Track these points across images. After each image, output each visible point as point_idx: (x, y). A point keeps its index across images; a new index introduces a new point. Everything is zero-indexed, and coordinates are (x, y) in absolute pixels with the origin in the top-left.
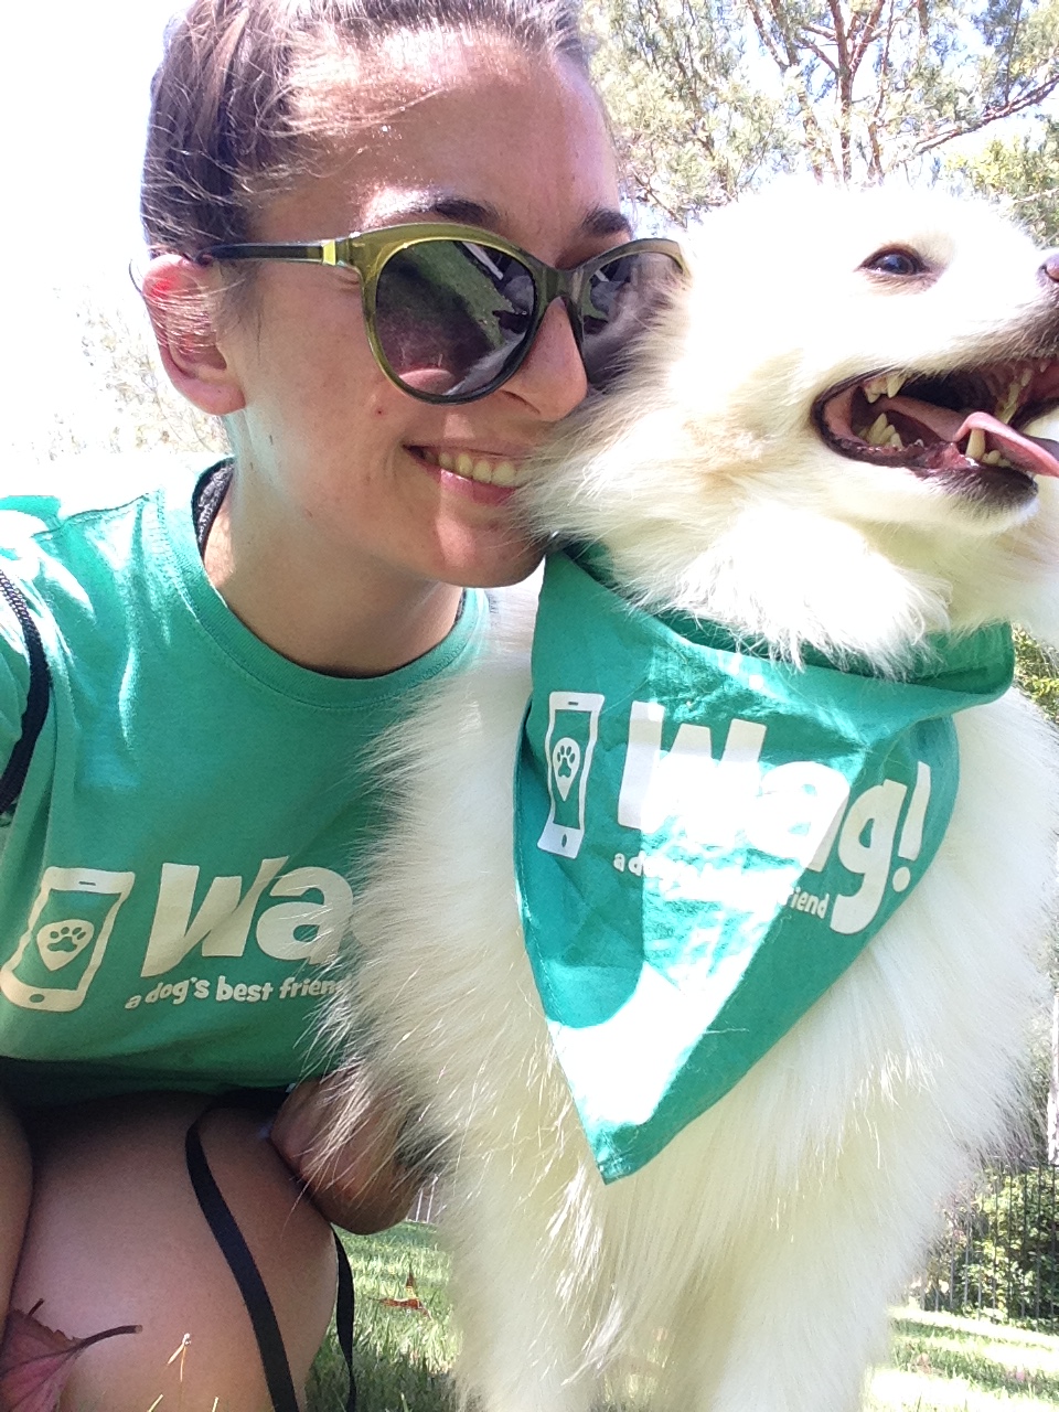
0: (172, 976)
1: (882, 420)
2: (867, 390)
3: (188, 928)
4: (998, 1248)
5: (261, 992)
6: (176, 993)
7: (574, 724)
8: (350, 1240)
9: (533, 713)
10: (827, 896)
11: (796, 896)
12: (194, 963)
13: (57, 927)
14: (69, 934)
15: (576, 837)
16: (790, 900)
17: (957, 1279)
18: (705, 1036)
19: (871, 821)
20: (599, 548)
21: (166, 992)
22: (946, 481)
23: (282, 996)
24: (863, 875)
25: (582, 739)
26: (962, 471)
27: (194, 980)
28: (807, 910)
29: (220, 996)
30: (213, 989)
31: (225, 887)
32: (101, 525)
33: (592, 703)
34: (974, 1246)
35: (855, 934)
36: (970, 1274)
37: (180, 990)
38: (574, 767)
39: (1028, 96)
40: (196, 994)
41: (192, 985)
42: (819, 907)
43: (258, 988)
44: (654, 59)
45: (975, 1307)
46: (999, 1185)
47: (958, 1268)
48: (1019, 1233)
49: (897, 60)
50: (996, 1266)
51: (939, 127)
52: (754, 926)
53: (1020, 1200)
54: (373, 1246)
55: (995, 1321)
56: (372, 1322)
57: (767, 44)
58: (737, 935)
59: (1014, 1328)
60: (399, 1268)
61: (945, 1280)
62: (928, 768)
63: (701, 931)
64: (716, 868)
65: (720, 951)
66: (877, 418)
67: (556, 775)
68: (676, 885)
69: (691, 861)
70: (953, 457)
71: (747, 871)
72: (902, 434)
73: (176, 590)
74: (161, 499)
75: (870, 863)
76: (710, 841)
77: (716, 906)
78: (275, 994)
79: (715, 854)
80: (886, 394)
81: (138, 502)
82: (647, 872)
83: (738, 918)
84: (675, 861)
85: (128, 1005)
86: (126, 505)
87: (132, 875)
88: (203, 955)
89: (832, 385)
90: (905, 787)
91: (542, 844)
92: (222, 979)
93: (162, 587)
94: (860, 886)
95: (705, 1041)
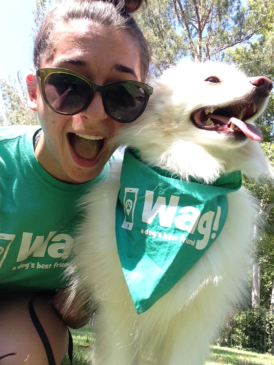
0: (25, 262)
1: (209, 119)
2: (205, 111)
3: (29, 249)
4: (240, 330)
5: (49, 266)
6: (26, 266)
7: (131, 196)
8: (72, 331)
9: (120, 193)
10: (195, 240)
11: (187, 240)
12: (30, 259)
15: (131, 225)
16: (185, 241)
17: (229, 338)
18: (163, 276)
19: (206, 221)
20: (138, 151)
21: (23, 266)
22: (225, 134)
23: (54, 267)
24: (204, 235)
25: (133, 200)
26: (229, 132)
27: (31, 263)
28: (190, 244)
29: (38, 268)
30: (36, 266)
31: (39, 239)
32: (9, 144)
33: (136, 190)
34: (234, 329)
35: (202, 250)
36: (233, 337)
37: (27, 266)
38: (131, 207)
39: (246, 38)
40: (31, 267)
41: (30, 265)
42: (193, 243)
43: (48, 265)
44: (152, 26)
45: (234, 345)
46: (240, 314)
47: (230, 335)
48: (245, 326)
49: (213, 28)
50: (239, 335)
51: (224, 45)
52: (176, 248)
53: (245, 317)
54: (78, 332)
55: (239, 349)
56: (77, 352)
57: (181, 23)
58: (172, 250)
59: (244, 351)
60: (84, 338)
61: (226, 339)
62: (220, 208)
63: (163, 249)
64: (167, 233)
65: (167, 254)
66: (208, 119)
67: (126, 209)
68: (157, 237)
69: (160, 231)
70: (227, 128)
71: (174, 234)
72: (214, 123)
73: (28, 161)
74: (24, 137)
75: (206, 232)
76: (165, 226)
77: (167, 243)
78: (52, 267)
79: (167, 229)
80: (210, 113)
81: (18, 138)
82: (149, 234)
83: (172, 246)
84: (156, 231)
85: (12, 269)
86: (15, 138)
87: (15, 235)
88: (33, 256)
89: (196, 110)
90: (215, 213)
91: (123, 226)
92: (38, 263)
93: (24, 160)
94: (203, 238)
95: (163, 277)
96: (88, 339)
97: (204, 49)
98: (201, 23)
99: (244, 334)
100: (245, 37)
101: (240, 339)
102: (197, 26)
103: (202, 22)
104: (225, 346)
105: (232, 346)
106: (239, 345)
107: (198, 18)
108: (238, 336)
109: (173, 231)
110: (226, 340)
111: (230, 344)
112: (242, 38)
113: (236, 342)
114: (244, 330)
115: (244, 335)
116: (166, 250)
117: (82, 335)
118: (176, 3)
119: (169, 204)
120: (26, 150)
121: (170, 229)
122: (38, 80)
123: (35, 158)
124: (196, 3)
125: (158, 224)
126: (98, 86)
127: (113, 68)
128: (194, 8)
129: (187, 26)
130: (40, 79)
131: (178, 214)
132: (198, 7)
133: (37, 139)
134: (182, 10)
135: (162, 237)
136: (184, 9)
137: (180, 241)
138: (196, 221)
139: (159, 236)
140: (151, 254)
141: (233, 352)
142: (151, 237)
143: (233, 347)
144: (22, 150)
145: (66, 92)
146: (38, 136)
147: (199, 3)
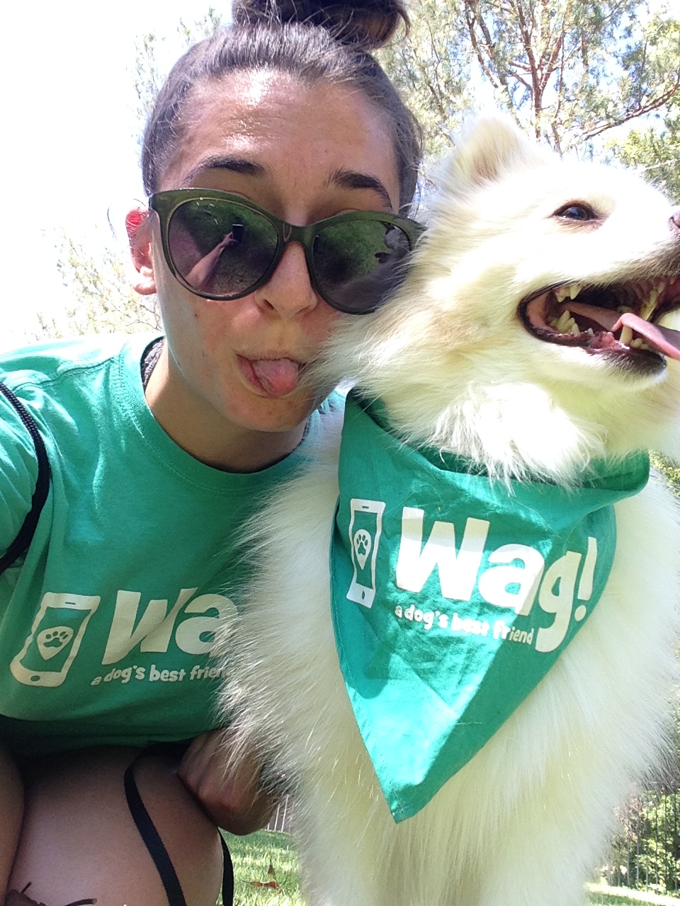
0: (121, 665)
1: (566, 314)
2: (557, 294)
3: (132, 633)
4: (659, 844)
5: (178, 676)
6: (124, 676)
7: (366, 520)
8: (233, 842)
9: (340, 511)
10: (533, 630)
11: (512, 633)
12: (135, 656)
13: (50, 631)
14: (58, 636)
15: (371, 594)
16: (508, 635)
17: (632, 865)
18: (456, 726)
19: (559, 578)
21: (117, 675)
22: (606, 357)
23: (192, 678)
24: (555, 613)
25: (372, 531)
26: (616, 352)
27: (135, 667)
28: (520, 640)
29: (151, 679)
30: (147, 674)
31: (157, 606)
32: (85, 378)
33: (377, 508)
34: (642, 842)
35: (552, 652)
36: (640, 861)
37: (126, 674)
38: (367, 549)
39: (654, 102)
40: (137, 676)
41: (134, 671)
42: (527, 637)
43: (176, 672)
44: (414, 86)
45: (644, 883)
46: (658, 802)
47: (632, 857)
48: (672, 833)
49: (569, 83)
50: (657, 855)
51: (596, 124)
52: (486, 653)
53: (671, 811)
54: (247, 848)
55: (658, 892)
56: (245, 897)
57: (488, 74)
58: (475, 660)
59: (671, 897)
60: (263, 861)
61: (624, 866)
62: (595, 540)
63: (452, 657)
64: (461, 616)
65: (466, 668)
66: (562, 314)
67: (357, 553)
68: (435, 627)
69: (444, 611)
70: (611, 342)
71: (481, 617)
72: (579, 325)
73: (130, 417)
74: (121, 361)
75: (560, 606)
76: (456, 598)
77: (462, 640)
78: (187, 677)
79: (460, 606)
80: (570, 297)
81: (106, 363)
82: (416, 618)
83: (475, 648)
84: (434, 611)
85: (93, 683)
86: (99, 365)
87: (99, 598)
88: (141, 651)
89: (532, 292)
90: (580, 555)
91: (349, 596)
92: (153, 667)
93: (121, 416)
94: (554, 621)
95: (456, 729)
96: (271, 866)
97: (546, 136)
98: (539, 72)
99: (670, 854)
100: (651, 101)
101: (660, 866)
102: (529, 79)
103: (542, 69)
104: (621, 885)
105: (640, 885)
106: (659, 883)
107: (532, 59)
108: (653, 860)
109: (476, 610)
110: (624, 870)
111: (635, 879)
112: (643, 103)
113: (649, 875)
114: (669, 842)
115: (671, 858)
116: (460, 660)
117: (256, 855)
118: (474, 28)
119: (464, 539)
120: (125, 391)
121: (469, 603)
122: (153, 219)
123: (146, 410)
124: (524, 24)
125: (439, 593)
126: (294, 227)
127: (329, 182)
128: (519, 37)
129: (503, 82)
130: (158, 216)
131: (487, 565)
132: (529, 33)
133: (150, 364)
134: (489, 42)
135: (449, 625)
136: (494, 41)
137: (496, 636)
138: (535, 582)
139: (440, 624)
140: (423, 670)
141: (643, 900)
142: (420, 626)
143: (643, 889)
144: (116, 391)
145: (219, 245)
146: (153, 355)
147: (531, 23)
